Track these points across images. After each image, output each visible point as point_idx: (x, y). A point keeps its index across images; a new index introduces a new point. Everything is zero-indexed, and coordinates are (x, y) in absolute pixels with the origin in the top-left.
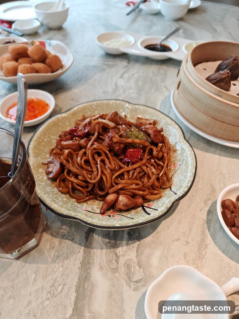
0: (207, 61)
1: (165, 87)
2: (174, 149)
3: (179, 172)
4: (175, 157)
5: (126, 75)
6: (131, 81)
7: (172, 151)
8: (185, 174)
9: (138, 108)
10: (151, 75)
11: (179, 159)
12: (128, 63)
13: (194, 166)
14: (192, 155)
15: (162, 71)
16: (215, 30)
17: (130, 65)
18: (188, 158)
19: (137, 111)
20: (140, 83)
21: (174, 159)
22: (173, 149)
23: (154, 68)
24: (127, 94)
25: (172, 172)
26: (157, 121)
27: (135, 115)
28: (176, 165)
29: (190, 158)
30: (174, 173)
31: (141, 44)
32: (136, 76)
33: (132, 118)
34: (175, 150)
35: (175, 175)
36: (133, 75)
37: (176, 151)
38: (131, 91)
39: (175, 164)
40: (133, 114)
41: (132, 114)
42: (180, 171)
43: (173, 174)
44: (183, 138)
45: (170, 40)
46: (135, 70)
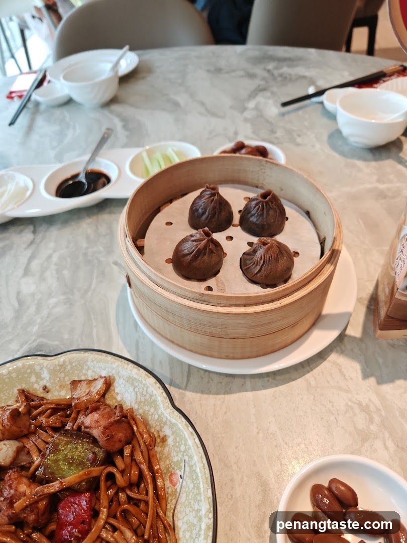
0: (171, 201)
1: (116, 263)
2: (162, 436)
3: (183, 499)
4: (168, 457)
5: (35, 265)
6: (48, 274)
7: (158, 440)
8: (196, 507)
9: (64, 362)
10: (85, 245)
11: (175, 459)
12: (34, 232)
13: (207, 479)
14: (198, 447)
15: (103, 229)
16: (176, 104)
17: (39, 236)
18: (191, 457)
19: (65, 368)
20: (66, 273)
21: (167, 462)
22: (159, 436)
23: (86, 226)
24: (45, 313)
25: (172, 500)
26: (112, 378)
27: (64, 378)
28: (174, 478)
29: (196, 458)
30: (174, 501)
31: (47, 188)
32: (55, 258)
33: (60, 387)
34: (163, 438)
35: (178, 507)
36: (50, 257)
37: (166, 440)
38: (53, 301)
39: (171, 475)
40: (60, 378)
41: (58, 379)
42: (185, 494)
43: (173, 507)
44: (170, 405)
45: (98, 159)
46: (52, 245)
